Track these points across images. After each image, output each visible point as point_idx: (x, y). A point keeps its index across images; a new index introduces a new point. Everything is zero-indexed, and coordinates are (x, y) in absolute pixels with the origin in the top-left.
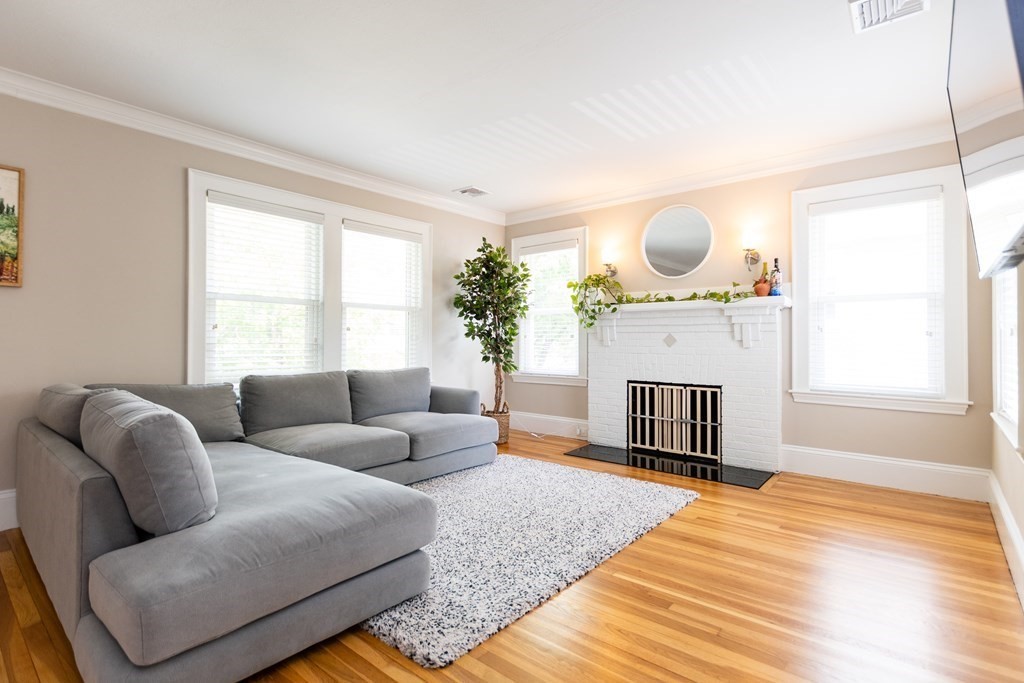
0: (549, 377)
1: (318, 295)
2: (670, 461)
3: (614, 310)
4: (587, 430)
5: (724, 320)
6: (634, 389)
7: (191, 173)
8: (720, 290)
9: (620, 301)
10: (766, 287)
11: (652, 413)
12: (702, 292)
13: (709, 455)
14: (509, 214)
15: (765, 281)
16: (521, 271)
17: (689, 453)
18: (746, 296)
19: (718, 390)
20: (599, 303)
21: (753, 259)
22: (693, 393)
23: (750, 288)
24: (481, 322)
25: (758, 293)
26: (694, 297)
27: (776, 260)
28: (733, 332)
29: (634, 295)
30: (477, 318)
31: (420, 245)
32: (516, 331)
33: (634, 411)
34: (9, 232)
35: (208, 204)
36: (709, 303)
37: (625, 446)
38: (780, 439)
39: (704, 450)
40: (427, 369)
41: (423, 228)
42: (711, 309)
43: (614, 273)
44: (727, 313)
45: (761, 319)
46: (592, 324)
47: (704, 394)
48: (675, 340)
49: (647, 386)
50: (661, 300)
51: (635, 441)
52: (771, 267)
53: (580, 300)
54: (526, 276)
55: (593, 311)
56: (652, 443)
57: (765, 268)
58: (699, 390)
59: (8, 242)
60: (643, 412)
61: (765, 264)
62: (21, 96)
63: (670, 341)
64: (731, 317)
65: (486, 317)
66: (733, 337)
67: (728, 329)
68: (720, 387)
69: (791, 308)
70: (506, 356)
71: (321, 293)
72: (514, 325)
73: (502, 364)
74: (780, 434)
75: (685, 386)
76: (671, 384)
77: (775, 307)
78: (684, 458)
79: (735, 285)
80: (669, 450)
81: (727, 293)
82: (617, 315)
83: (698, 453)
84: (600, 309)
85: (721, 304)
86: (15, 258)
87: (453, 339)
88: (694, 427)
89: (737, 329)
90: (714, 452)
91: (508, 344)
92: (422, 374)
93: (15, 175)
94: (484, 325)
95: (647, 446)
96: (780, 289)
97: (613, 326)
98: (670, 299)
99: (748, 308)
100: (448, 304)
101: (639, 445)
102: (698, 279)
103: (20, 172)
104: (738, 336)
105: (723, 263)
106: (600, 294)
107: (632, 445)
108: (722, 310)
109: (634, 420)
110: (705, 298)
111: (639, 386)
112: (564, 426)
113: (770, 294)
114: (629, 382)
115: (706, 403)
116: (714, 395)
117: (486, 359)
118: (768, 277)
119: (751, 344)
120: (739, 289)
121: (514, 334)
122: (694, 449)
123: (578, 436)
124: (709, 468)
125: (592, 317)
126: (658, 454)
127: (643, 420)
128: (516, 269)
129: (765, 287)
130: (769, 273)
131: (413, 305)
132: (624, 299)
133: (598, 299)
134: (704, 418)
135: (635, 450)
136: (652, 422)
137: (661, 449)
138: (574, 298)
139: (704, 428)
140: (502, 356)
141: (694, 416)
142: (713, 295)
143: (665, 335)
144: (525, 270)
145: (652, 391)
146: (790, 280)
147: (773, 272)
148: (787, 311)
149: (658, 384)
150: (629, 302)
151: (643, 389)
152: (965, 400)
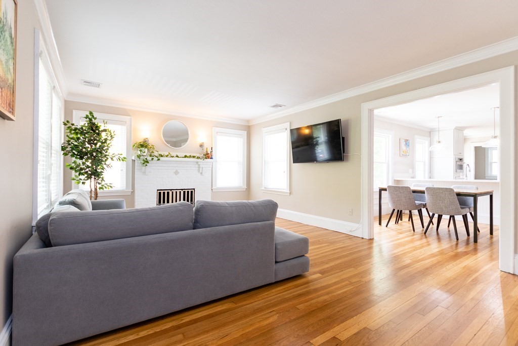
5: (196, 166)
6: (160, 193)
12: (189, 155)
18: (202, 158)
19: (193, 190)
21: (202, 146)
22: (184, 192)
23: (203, 156)
26: (186, 157)
27: (211, 148)
33: (160, 202)
44: (199, 163)
47: (188, 192)
48: (179, 173)
49: (166, 191)
50: (173, 157)
52: (210, 150)
57: (207, 150)
58: (186, 191)
60: (164, 202)
61: (207, 148)
63: (176, 173)
64: (200, 165)
66: (199, 172)
67: (198, 169)
68: (194, 189)
75: (182, 190)
76: (176, 190)
85: (198, 160)
89: (201, 169)
96: (213, 157)
98: (177, 156)
102: (187, 150)
104: (201, 171)
108: (197, 162)
110: (190, 157)
111: (162, 191)
114: (158, 190)
115: (189, 195)
116: (192, 192)
129: (208, 156)
130: (209, 152)
133: (146, 153)
134: (188, 201)
142: (194, 157)
143: (174, 171)
145: (168, 193)
146: (215, 154)
149: (171, 190)
151: (164, 193)
152: (246, 187)
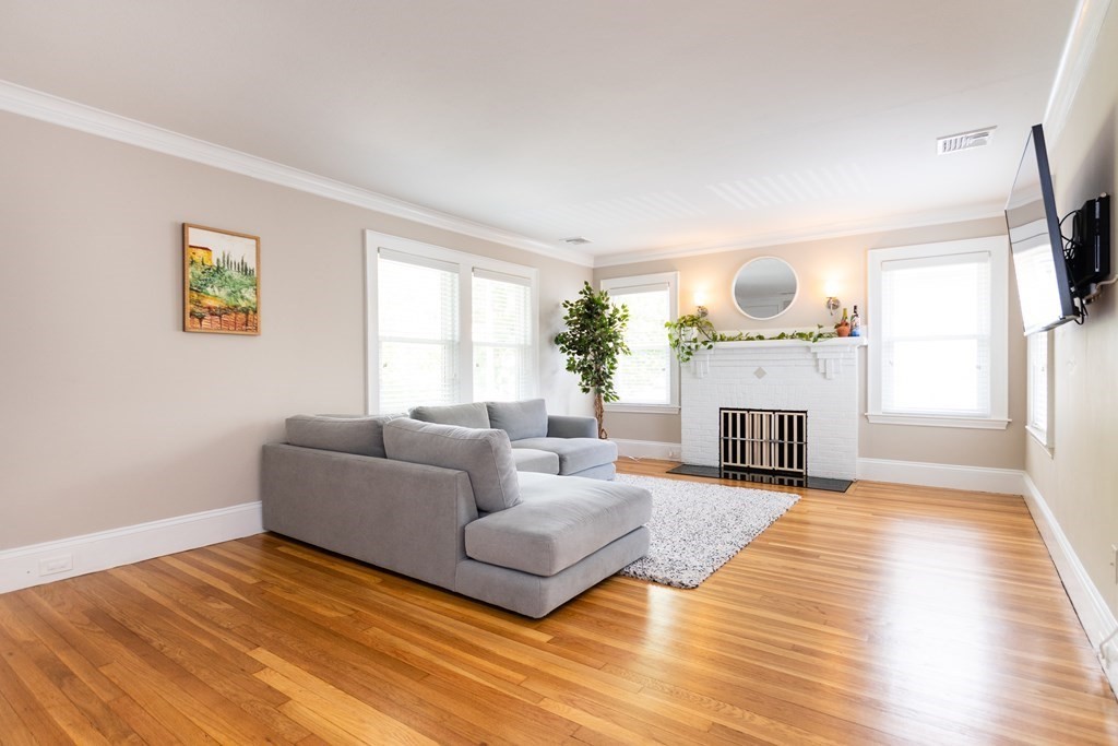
0: (639, 406)
1: (453, 336)
2: (760, 476)
3: (710, 347)
4: (680, 453)
5: (809, 356)
6: (726, 415)
7: (369, 234)
8: (806, 330)
9: (715, 339)
10: (847, 329)
11: (743, 435)
12: (789, 332)
13: (795, 469)
14: (597, 258)
15: (847, 324)
16: (621, 313)
17: (777, 468)
18: (830, 336)
19: (804, 415)
20: (695, 340)
21: (834, 305)
22: (781, 418)
23: (832, 329)
24: (582, 357)
25: (840, 334)
26: (782, 336)
27: (855, 307)
28: (817, 365)
29: (728, 334)
30: (579, 353)
31: (528, 288)
32: (615, 365)
33: (726, 434)
34: (251, 290)
35: (379, 259)
36: (798, 342)
37: (717, 465)
38: (857, 454)
39: (791, 465)
40: (543, 401)
41: (531, 272)
42: (799, 347)
43: (704, 314)
44: (813, 350)
45: (842, 355)
46: (688, 359)
47: (791, 418)
48: (765, 373)
49: (738, 413)
50: (752, 339)
51: (726, 460)
52: (850, 313)
53: (676, 337)
54: (626, 316)
55: (689, 347)
56: (743, 461)
57: (845, 313)
58: (786, 415)
59: (250, 298)
60: (734, 434)
61: (845, 310)
62: (253, 175)
63: (760, 373)
64: (815, 353)
65: (587, 353)
66: (818, 370)
67: (813, 363)
68: (805, 412)
69: (866, 347)
70: (607, 387)
71: (457, 333)
72: (614, 360)
73: (603, 395)
74: (857, 450)
75: (774, 411)
76: (761, 410)
77: (854, 345)
78: (773, 473)
79: (820, 327)
80: (759, 466)
81: (811, 334)
82: (712, 351)
83: (786, 468)
84: (697, 346)
85: (810, 343)
86: (255, 312)
87: (554, 372)
88: (781, 447)
89: (821, 363)
90: (800, 465)
91: (608, 377)
92: (539, 405)
93: (254, 242)
94: (585, 360)
95: (739, 464)
96: (859, 331)
97: (705, 360)
98: (761, 338)
99: (832, 346)
100: (550, 341)
101: (730, 463)
102: (788, 320)
103: (257, 239)
104: (822, 370)
105: (808, 305)
106: (694, 332)
107: (723, 463)
108: (808, 348)
109: (726, 442)
110: (792, 337)
111: (730, 412)
112: (657, 449)
113: (851, 335)
114: (721, 409)
115: (792, 427)
116: (800, 419)
117: (586, 390)
118: (848, 321)
119: (834, 376)
120: (822, 331)
121: (613, 368)
122: (781, 464)
123: (672, 457)
124: (795, 480)
125: (689, 353)
126: (749, 470)
127: (734, 442)
128: (616, 311)
129: (844, 329)
130: (849, 318)
131: (522, 343)
132: (719, 338)
133: (694, 337)
134: (791, 438)
135: (726, 467)
136: (743, 443)
137: (751, 466)
138: (670, 336)
139: (791, 447)
140: (603, 388)
141: (781, 436)
142: (801, 335)
143: (756, 369)
144: (626, 311)
145: (743, 416)
146: (866, 323)
147: (853, 317)
148: (863, 349)
149: (749, 410)
150: (722, 340)
151: (734, 416)
152: (1005, 418)
